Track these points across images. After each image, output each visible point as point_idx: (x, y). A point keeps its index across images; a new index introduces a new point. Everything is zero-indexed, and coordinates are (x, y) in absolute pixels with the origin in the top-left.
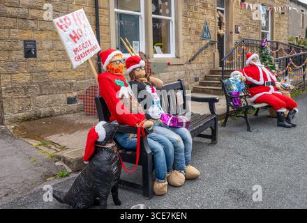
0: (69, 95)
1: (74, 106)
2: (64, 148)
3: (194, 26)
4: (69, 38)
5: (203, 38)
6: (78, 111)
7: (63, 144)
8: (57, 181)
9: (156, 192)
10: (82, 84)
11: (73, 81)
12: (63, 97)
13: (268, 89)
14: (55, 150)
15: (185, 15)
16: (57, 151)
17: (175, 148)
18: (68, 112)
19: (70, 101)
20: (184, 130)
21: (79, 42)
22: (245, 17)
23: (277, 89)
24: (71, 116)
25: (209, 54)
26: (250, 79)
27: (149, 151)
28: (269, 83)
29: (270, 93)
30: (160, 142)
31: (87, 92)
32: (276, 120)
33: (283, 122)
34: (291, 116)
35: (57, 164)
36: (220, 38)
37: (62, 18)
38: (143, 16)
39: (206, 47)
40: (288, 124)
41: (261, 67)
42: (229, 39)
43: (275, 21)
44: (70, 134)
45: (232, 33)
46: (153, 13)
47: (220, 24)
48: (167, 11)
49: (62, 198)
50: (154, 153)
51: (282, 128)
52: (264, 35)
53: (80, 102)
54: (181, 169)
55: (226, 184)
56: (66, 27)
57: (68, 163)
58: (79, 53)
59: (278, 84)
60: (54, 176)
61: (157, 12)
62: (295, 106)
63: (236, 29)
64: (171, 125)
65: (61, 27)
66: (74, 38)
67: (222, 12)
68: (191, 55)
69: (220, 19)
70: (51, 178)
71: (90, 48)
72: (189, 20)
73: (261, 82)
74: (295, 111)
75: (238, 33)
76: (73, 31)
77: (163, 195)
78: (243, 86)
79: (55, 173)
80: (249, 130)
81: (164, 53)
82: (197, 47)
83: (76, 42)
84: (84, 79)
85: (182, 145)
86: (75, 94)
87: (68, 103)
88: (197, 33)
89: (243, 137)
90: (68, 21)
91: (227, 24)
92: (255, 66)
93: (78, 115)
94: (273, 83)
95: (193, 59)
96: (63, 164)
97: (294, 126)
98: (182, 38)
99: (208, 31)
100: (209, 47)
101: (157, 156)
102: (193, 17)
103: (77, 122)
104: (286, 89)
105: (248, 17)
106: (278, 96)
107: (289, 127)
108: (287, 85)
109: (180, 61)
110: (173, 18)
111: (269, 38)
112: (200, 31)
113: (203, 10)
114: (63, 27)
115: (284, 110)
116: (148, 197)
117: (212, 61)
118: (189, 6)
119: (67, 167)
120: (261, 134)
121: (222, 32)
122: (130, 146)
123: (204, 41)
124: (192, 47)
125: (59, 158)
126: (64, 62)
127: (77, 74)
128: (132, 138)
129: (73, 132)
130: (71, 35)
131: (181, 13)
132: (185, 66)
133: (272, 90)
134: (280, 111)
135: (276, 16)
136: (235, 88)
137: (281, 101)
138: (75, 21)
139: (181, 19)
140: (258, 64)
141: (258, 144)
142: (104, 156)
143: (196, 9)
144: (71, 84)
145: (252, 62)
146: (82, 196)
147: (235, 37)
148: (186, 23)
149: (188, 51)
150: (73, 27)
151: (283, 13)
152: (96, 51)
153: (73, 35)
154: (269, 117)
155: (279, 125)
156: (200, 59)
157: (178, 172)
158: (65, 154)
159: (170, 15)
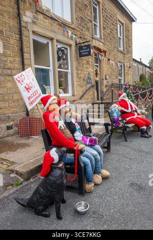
0: (7, 124)
1: (11, 131)
2: (13, 163)
3: (82, 75)
4: (25, 89)
5: (88, 83)
6: (14, 134)
7: (12, 160)
8: (15, 189)
9: (87, 191)
10: (15, 116)
11: (10, 114)
12: (4, 126)
13: (134, 115)
14: (7, 165)
15: (77, 69)
16: (9, 166)
17: (95, 159)
18: (8, 136)
19: (9, 128)
20: (98, 147)
21: (31, 92)
22: (110, 70)
23: (138, 115)
24: (10, 139)
25: (91, 93)
26: (123, 109)
27: (82, 165)
28: (134, 111)
29: (135, 117)
30: (87, 157)
31: (20, 122)
32: (140, 133)
33: (144, 134)
34: (148, 131)
35: (12, 175)
36: (97, 82)
37: (19, 75)
38: (52, 70)
39: (89, 89)
40: (147, 136)
41: (129, 102)
42: (102, 83)
43: (126, 72)
44: (14, 151)
45: (103, 79)
46: (58, 68)
47: (96, 74)
48: (66, 66)
49: (25, 204)
50: (85, 165)
51: (144, 138)
52: (120, 80)
53: (15, 129)
54: (99, 173)
55: (127, 180)
56: (22, 81)
57: (21, 175)
58: (31, 100)
59: (139, 111)
60: (12, 185)
61: (60, 67)
62: (150, 124)
63: (106, 77)
64: (90, 144)
65: (19, 81)
66: (28, 89)
67: (97, 66)
68: (81, 94)
69: (96, 71)
70: (10, 187)
71: (37, 95)
72: (79, 72)
73: (130, 110)
74: (150, 127)
75: (107, 79)
76: (27, 84)
77: (91, 192)
78: (120, 113)
79: (12, 183)
80: (126, 141)
81: (65, 93)
82: (84, 89)
83: (29, 92)
84: (17, 113)
85: (98, 157)
86: (12, 123)
87: (7, 130)
88: (84, 80)
89: (124, 146)
90: (23, 77)
91: (100, 74)
92: (124, 100)
93: (14, 137)
94: (136, 111)
95: (83, 96)
96: (16, 175)
97: (151, 136)
98: (75, 83)
99: (90, 79)
100: (91, 89)
101: (87, 167)
102: (82, 70)
103: (15, 142)
104: (143, 114)
105: (112, 69)
106: (139, 118)
107: (148, 137)
108: (144, 111)
109: (75, 98)
110: (69, 71)
111: (122, 82)
112: (86, 79)
113: (87, 66)
114: (21, 81)
115: (145, 127)
116: (82, 195)
117: (93, 97)
118: (79, 63)
119: (19, 178)
120: (134, 143)
121: (97, 79)
122: (69, 162)
123: (88, 85)
124: (82, 89)
125: (12, 171)
126: (3, 102)
127: (12, 110)
128: (70, 156)
129: (16, 150)
130: (25, 87)
131: (74, 68)
132: (78, 101)
133: (136, 115)
134: (142, 128)
135: (126, 69)
136: (115, 115)
137: (142, 122)
138: (27, 76)
139: (75, 72)
140: (126, 99)
141: (135, 150)
142: (57, 172)
143: (83, 65)
144: (9, 117)
145: (123, 98)
146: (42, 202)
147: (105, 82)
148: (78, 74)
149: (79, 91)
150: (26, 81)
151: (130, 67)
152: (41, 97)
153: (27, 87)
154: (133, 131)
155: (142, 137)
156: (86, 96)
157: (97, 175)
158: (17, 168)
159: (67, 69)
